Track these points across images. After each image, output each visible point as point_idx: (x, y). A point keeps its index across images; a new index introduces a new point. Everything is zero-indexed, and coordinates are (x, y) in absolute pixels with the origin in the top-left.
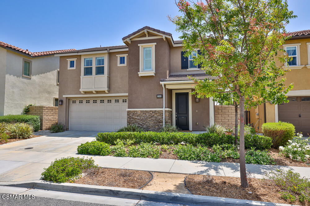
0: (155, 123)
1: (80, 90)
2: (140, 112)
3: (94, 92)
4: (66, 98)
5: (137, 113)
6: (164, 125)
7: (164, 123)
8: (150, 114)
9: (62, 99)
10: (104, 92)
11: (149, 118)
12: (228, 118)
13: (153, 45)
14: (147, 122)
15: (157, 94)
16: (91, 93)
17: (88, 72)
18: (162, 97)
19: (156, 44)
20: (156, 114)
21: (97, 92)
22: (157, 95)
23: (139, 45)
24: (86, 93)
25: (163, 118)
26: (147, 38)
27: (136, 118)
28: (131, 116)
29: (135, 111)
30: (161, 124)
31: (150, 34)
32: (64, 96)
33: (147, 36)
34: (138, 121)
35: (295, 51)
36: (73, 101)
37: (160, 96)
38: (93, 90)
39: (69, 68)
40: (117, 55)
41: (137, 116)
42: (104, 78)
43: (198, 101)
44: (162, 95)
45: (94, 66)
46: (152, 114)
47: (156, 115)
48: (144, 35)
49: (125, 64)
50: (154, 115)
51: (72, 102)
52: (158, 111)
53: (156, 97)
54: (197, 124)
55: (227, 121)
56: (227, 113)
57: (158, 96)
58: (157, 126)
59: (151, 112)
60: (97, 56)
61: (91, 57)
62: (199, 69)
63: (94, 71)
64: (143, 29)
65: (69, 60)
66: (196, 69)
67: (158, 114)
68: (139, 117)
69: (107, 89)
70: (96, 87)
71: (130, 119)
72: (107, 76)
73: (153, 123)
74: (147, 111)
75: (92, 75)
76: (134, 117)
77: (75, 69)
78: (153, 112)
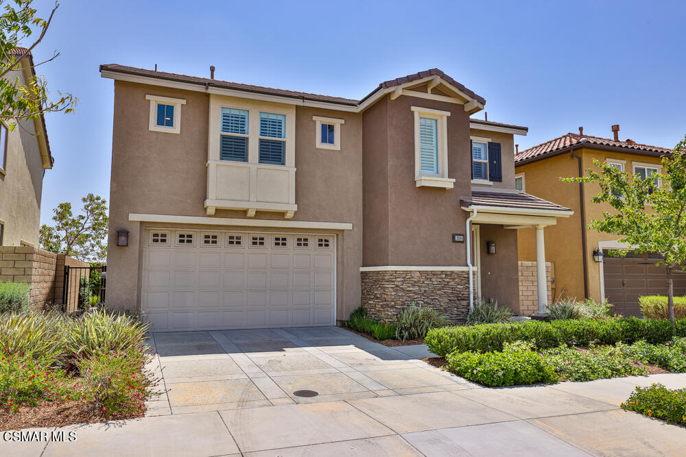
0: (450, 300)
1: (208, 203)
2: (418, 274)
3: (252, 213)
4: (141, 222)
5: (413, 278)
6: (472, 306)
7: (472, 301)
8: (440, 280)
9: (126, 226)
10: (280, 215)
11: (439, 290)
13: (442, 117)
14: (435, 299)
15: (455, 232)
16: (243, 213)
17: (234, 149)
18: (464, 242)
19: (449, 114)
20: (454, 279)
21: (260, 214)
22: (454, 235)
23: (413, 108)
24: (220, 212)
25: (469, 288)
26: (429, 96)
27: (410, 291)
28: (400, 284)
29: (407, 272)
30: (464, 303)
31: (436, 91)
32: (134, 217)
33: (429, 91)
34: (416, 297)
36: (156, 235)
37: (461, 238)
38: (252, 207)
39: (153, 126)
40: (315, 118)
41: (413, 286)
42: (285, 174)
44: (464, 235)
45: (254, 136)
46: (445, 280)
47: (452, 283)
48: (423, 88)
49: (336, 146)
50: (448, 282)
51: (152, 238)
52: (459, 274)
53: (451, 239)
57: (456, 238)
58: (456, 309)
59: (444, 276)
60: (266, 109)
61: (246, 107)
62: (491, 183)
63: (253, 149)
64: (431, 75)
65: (154, 101)
66: (487, 182)
67: (457, 280)
68: (417, 288)
69: (295, 208)
70: (258, 200)
71: (396, 291)
72: (295, 169)
73: (447, 301)
74: (434, 273)
75: (246, 160)
76: (405, 286)
77: (179, 133)
78: (447, 274)
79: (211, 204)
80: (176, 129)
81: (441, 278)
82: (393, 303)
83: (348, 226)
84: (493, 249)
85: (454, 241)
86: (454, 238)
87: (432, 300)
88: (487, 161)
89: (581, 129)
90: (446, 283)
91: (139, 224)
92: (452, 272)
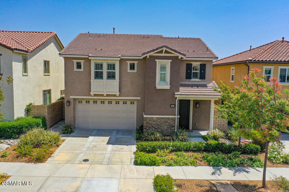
0: (168, 127)
2: (155, 118)
3: (105, 95)
4: (74, 98)
5: (153, 119)
6: (176, 130)
7: (176, 128)
8: (164, 120)
9: (69, 100)
10: (115, 96)
11: (163, 124)
13: (168, 62)
14: (162, 127)
16: (102, 95)
17: (99, 75)
18: (175, 107)
19: (171, 61)
21: (107, 95)
22: (171, 105)
23: (156, 60)
24: (95, 95)
25: (175, 123)
26: (163, 55)
27: (152, 124)
28: (148, 121)
29: (151, 118)
30: (173, 128)
31: (166, 52)
32: (71, 97)
33: (164, 53)
35: (270, 71)
39: (76, 69)
40: (127, 62)
41: (153, 122)
42: (115, 83)
44: (175, 105)
45: (105, 71)
47: (169, 121)
48: (161, 52)
49: (135, 71)
51: (78, 102)
52: (171, 118)
53: (170, 106)
54: (196, 124)
58: (170, 130)
59: (166, 119)
60: (109, 61)
61: (102, 61)
62: (200, 80)
63: (105, 75)
64: (162, 48)
65: (75, 61)
66: (198, 80)
67: (171, 120)
68: (155, 123)
69: (119, 93)
70: (107, 91)
71: (147, 123)
72: (119, 81)
73: (166, 127)
74: (162, 118)
75: (102, 79)
76: (150, 122)
77: (83, 71)
79: (92, 93)
80: (82, 70)
82: (145, 127)
83: (139, 98)
84: (198, 106)
85: (171, 107)
86: (171, 106)
88: (199, 72)
89: (283, 38)
90: (166, 121)
91: (73, 99)
92: (169, 118)
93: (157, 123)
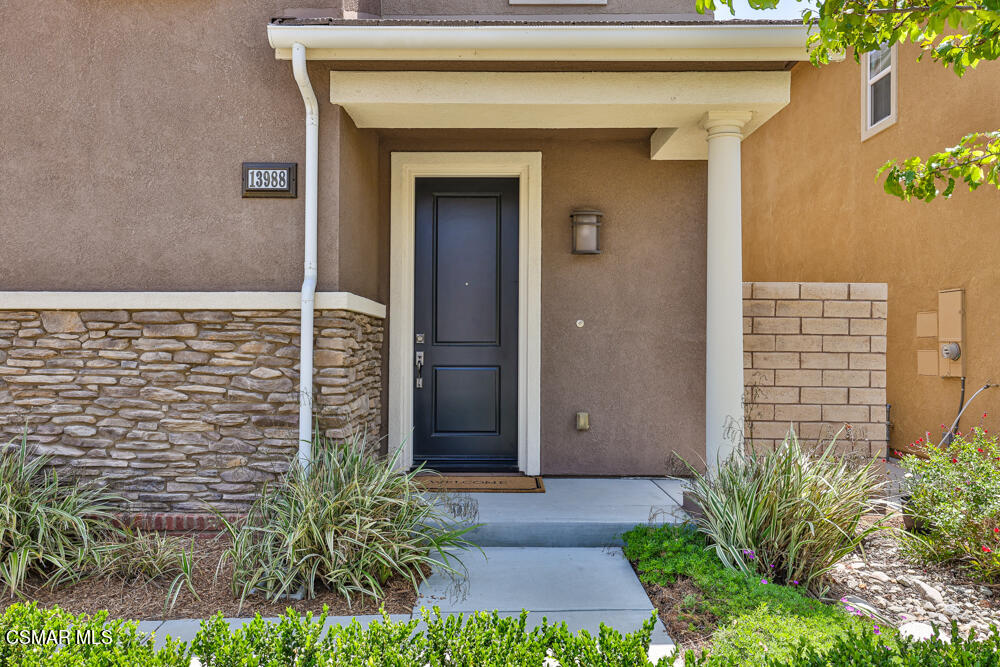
0: (216, 426)
2: (74, 322)
5: (45, 333)
6: (305, 451)
7: (305, 429)
8: (172, 345)
11: (166, 383)
12: (799, 378)
14: (146, 419)
15: (252, 156)
18: (293, 190)
20: (237, 342)
22: (246, 167)
25: (296, 380)
27: (35, 385)
30: (278, 437)
34: (54, 409)
37: (277, 179)
41: (49, 365)
43: (592, 246)
44: (295, 171)
46: (196, 345)
47: (229, 358)
50: (212, 354)
52: (253, 318)
53: (235, 185)
54: (583, 421)
55: (791, 396)
56: (791, 343)
57: (254, 180)
58: (242, 459)
59: (189, 330)
67: (250, 346)
68: (63, 376)
74: (144, 320)
78: (201, 321)
81: (178, 339)
84: (587, 235)
86: (245, 178)
87: (136, 420)
90: (199, 358)
92: (230, 313)
93: (92, 380)
